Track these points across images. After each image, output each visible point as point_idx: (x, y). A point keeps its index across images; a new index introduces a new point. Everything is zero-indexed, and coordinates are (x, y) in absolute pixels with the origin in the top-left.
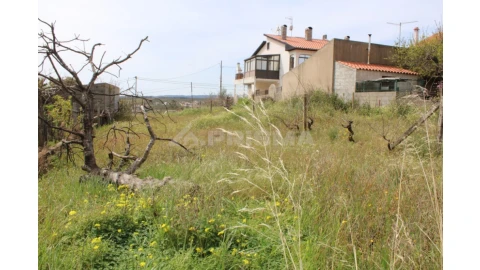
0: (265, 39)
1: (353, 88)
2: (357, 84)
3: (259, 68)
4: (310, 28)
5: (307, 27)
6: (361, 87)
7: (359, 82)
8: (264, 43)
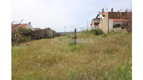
0: (99, 13)
1: (112, 27)
2: (113, 26)
3: (95, 22)
4: (113, 9)
5: (111, 9)
6: (115, 26)
7: (114, 25)
8: (98, 15)
